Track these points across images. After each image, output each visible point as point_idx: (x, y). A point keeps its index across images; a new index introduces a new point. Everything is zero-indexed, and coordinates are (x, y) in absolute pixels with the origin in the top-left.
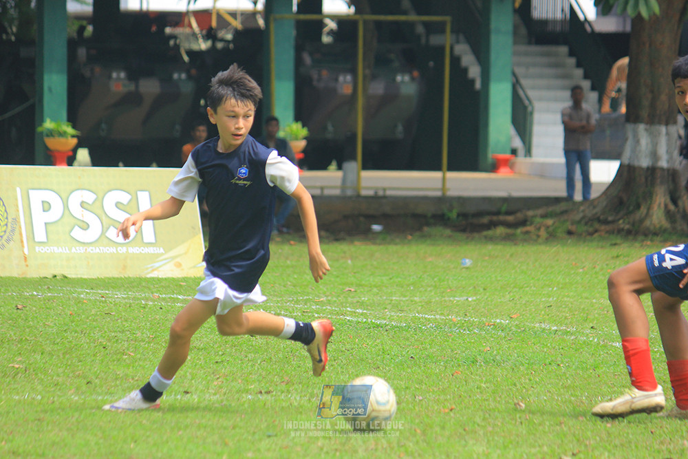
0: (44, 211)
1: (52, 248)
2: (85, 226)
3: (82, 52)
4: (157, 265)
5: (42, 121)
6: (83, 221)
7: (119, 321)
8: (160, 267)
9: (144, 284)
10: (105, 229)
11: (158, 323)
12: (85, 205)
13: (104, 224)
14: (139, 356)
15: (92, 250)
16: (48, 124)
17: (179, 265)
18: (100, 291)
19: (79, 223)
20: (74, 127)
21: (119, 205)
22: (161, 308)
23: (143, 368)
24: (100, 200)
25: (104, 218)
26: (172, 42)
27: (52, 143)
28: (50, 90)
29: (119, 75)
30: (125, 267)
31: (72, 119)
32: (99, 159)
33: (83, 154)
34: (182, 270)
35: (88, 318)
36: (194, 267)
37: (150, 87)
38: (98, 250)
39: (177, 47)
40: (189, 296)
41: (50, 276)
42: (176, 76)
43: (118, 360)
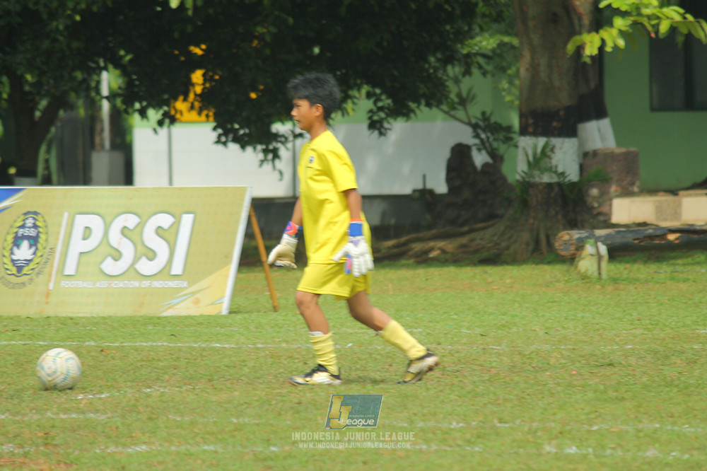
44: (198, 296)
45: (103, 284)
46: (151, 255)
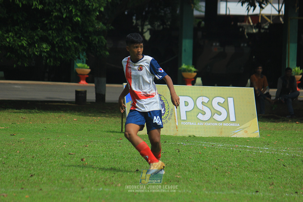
0: (185, 106)
1: (189, 123)
2: (204, 113)
3: (200, 34)
4: (236, 131)
5: (181, 65)
6: (203, 111)
7: (222, 157)
8: (237, 133)
9: (230, 140)
10: (212, 115)
11: (240, 159)
12: (204, 103)
13: (212, 112)
14: (233, 174)
15: (207, 124)
16: (184, 66)
17: (246, 132)
18: (210, 143)
19: (201, 112)
20: (195, 68)
21: (219, 104)
22: (240, 152)
23: (236, 179)
24: (210, 101)
25: (212, 109)
26: (241, 30)
27: (185, 75)
28: (185, 50)
29: (216, 44)
30: (221, 132)
31: (194, 64)
32: (206, 83)
33: (199, 80)
34: (248, 134)
35: (208, 155)
36: (253, 133)
37: (230, 50)
38: (209, 124)
39: (243, 31)
40: (252, 146)
41: (188, 136)
42: (242, 45)
43: (224, 175)
44: (245, 129)
45: (200, 124)
46: (219, 113)
